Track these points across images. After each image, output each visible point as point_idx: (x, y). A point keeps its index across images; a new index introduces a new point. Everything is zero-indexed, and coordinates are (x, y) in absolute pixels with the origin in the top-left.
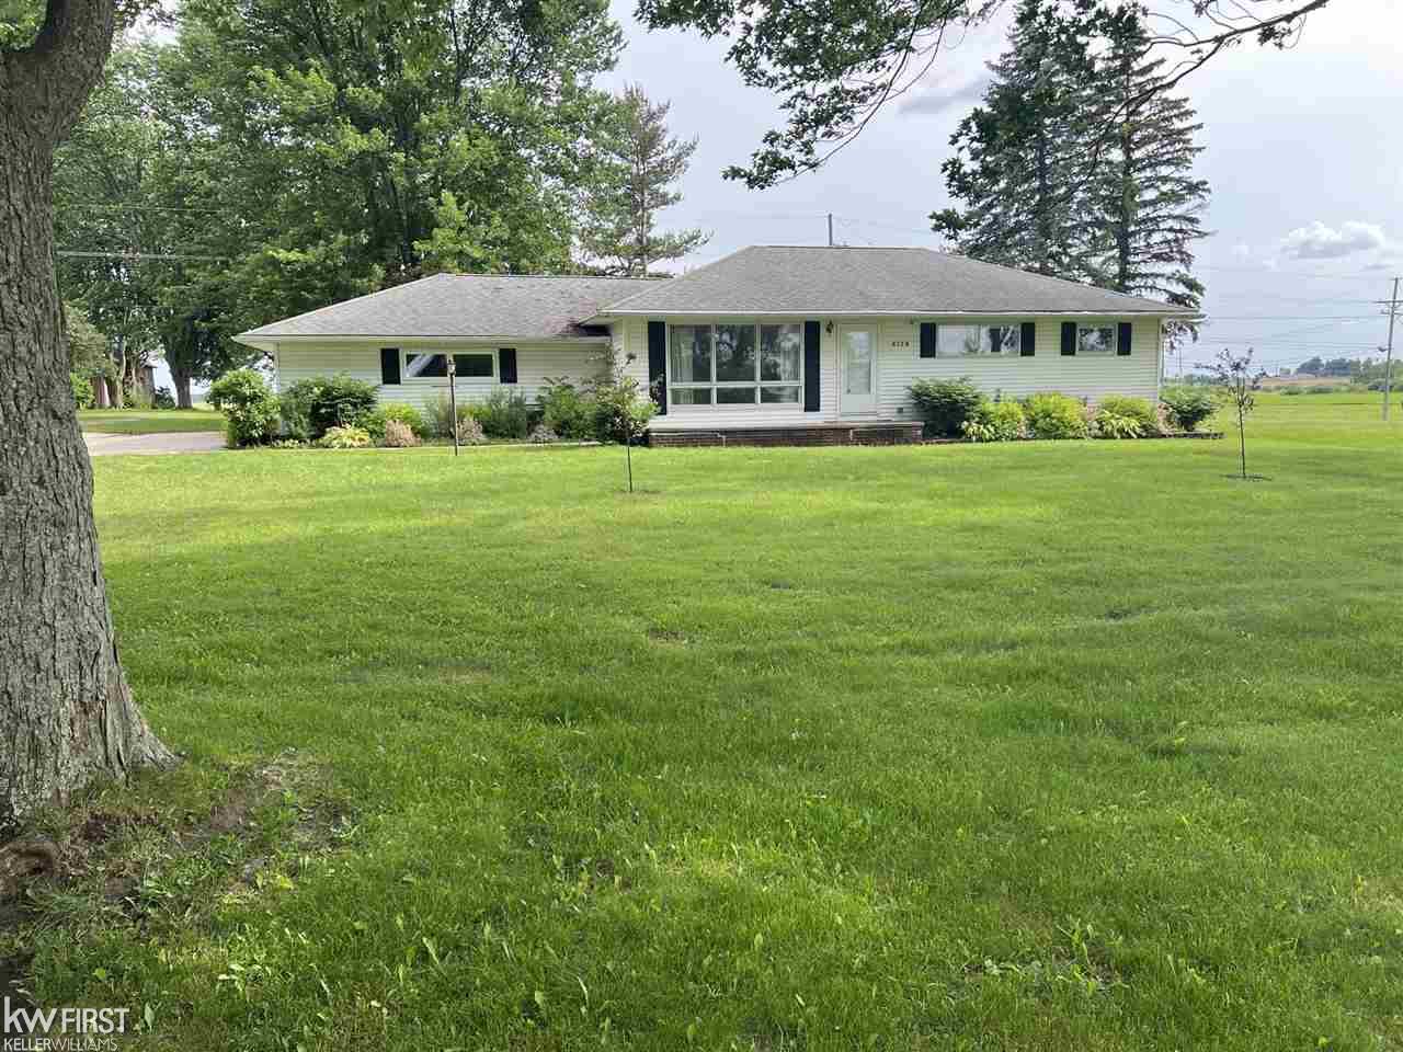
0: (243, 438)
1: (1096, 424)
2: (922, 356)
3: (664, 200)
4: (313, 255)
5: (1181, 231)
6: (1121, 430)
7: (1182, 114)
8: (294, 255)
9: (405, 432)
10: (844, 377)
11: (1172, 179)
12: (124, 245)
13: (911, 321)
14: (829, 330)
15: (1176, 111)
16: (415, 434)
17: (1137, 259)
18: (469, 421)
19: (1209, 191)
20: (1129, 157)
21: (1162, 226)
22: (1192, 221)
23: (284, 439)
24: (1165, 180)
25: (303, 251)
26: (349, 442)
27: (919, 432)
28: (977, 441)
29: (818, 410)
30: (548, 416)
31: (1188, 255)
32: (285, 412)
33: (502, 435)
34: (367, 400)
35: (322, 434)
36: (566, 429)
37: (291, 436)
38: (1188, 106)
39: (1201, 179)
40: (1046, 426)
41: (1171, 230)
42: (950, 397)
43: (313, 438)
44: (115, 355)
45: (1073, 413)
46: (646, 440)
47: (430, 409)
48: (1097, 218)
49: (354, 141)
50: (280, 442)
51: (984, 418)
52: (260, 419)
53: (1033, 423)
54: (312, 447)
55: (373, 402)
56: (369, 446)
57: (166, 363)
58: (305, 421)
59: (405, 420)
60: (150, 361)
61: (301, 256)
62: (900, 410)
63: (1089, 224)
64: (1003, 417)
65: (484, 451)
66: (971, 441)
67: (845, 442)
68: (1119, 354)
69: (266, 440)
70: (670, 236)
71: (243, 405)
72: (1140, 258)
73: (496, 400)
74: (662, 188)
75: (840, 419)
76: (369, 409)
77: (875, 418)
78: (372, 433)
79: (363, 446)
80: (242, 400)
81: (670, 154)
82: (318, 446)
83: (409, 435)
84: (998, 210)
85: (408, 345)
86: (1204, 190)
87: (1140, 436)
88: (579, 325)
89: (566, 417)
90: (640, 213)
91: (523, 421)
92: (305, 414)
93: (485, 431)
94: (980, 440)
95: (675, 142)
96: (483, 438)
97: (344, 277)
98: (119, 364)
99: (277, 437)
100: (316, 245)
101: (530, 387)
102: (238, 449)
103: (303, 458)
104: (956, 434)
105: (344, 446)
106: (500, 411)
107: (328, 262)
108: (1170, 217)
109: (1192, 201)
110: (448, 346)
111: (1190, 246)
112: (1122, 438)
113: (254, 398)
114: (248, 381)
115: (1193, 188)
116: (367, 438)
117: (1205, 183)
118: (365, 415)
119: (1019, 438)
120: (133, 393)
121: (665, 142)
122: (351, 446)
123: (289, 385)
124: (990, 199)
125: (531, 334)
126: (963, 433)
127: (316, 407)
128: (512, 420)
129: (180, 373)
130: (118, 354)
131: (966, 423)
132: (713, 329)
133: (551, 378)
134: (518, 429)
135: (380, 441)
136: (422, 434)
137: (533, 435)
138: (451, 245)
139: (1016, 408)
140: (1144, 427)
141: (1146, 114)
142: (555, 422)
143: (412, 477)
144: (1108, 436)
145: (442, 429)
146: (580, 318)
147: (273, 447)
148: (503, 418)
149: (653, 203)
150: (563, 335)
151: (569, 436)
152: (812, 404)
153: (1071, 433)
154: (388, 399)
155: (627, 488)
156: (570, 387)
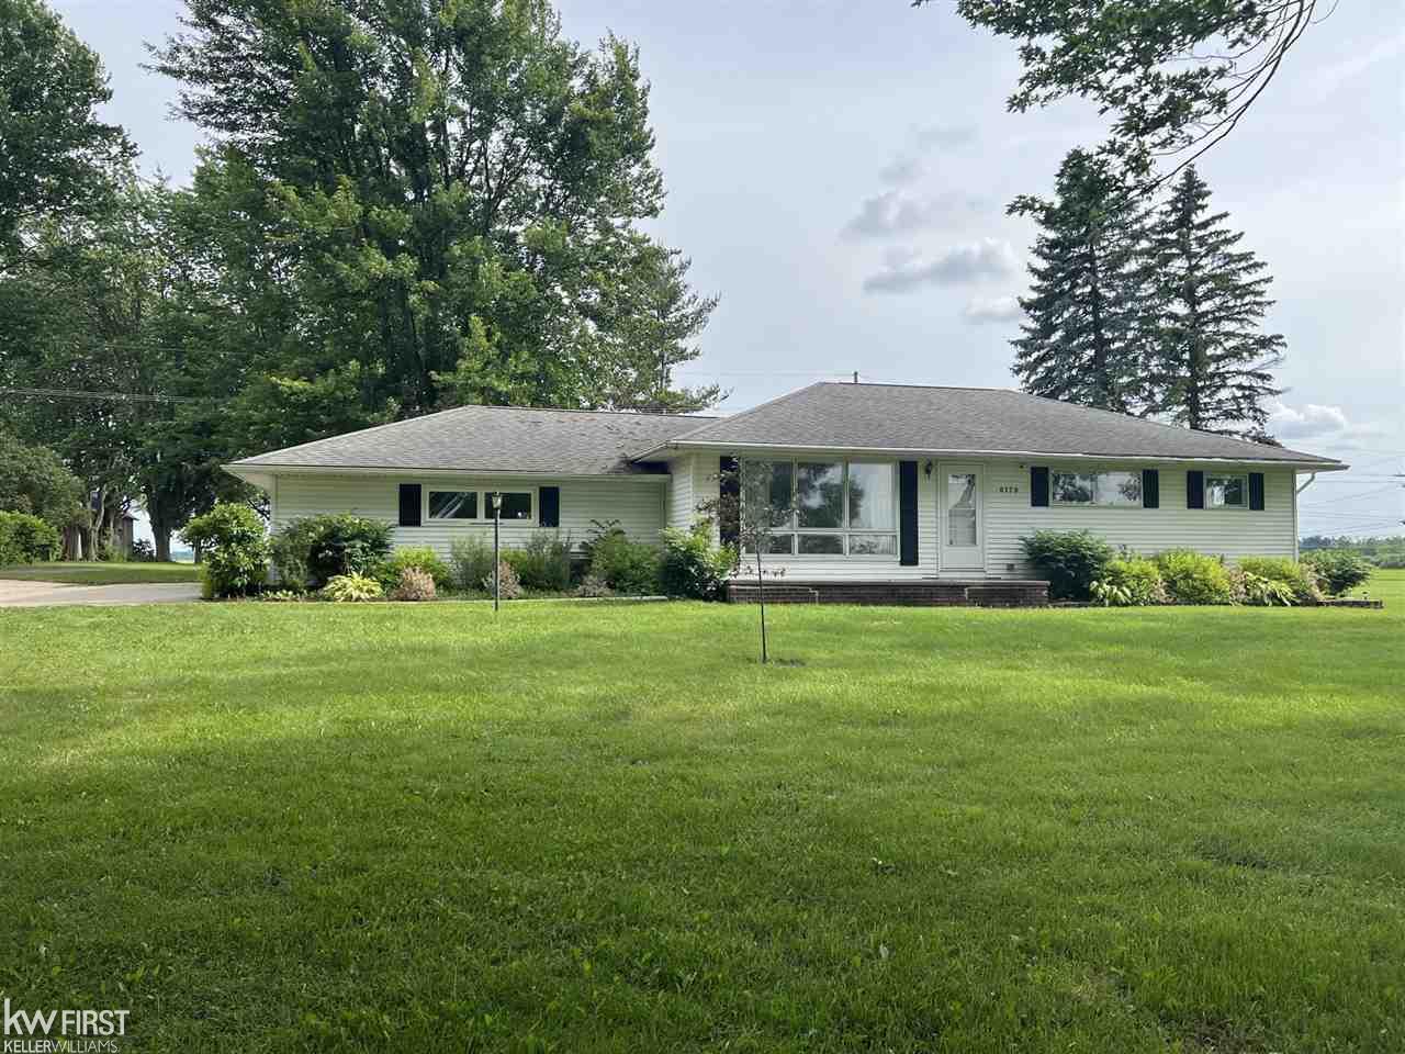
0: (225, 586)
1: (1242, 588)
2: (1033, 505)
3: (682, 356)
4: (319, 386)
5: (1250, 388)
6: (1273, 596)
7: (1251, 266)
8: (298, 385)
9: (425, 582)
10: (945, 527)
11: (1239, 335)
12: (115, 389)
13: (1019, 463)
14: (928, 472)
15: (1243, 264)
16: (437, 586)
17: (1206, 415)
18: (503, 570)
19: (1284, 345)
20: (1193, 310)
21: (1230, 382)
22: (1263, 377)
23: (274, 589)
24: (1229, 335)
25: (311, 381)
26: (356, 594)
27: (1045, 593)
28: (1110, 605)
29: (916, 564)
30: (597, 565)
31: (1263, 413)
32: (277, 555)
33: (542, 588)
34: (378, 545)
35: (324, 583)
36: (622, 582)
37: (284, 586)
38: (1257, 258)
39: (1275, 333)
40: (1187, 589)
41: (1240, 387)
42: (1078, 551)
43: (310, 589)
44: (93, 505)
45: (1216, 574)
46: (722, 594)
47: (456, 556)
48: (1153, 375)
49: (377, 263)
50: (271, 595)
51: (1117, 578)
52: (245, 563)
53: (1171, 585)
54: (309, 599)
55: (387, 546)
56: (381, 600)
57: (147, 515)
58: (303, 567)
59: (427, 568)
60: (131, 513)
61: (307, 385)
62: (1010, 567)
63: (1144, 379)
64: (1138, 577)
65: (525, 605)
66: (1103, 606)
67: (959, 602)
68: (1252, 508)
69: (252, 590)
70: (685, 391)
71: (228, 546)
72: (1211, 414)
73: (537, 545)
74: (681, 343)
75: (942, 575)
76: (381, 554)
77: (982, 575)
78: (384, 583)
79: (373, 599)
80: (225, 540)
81: (690, 310)
82: (316, 599)
83: (431, 586)
84: (1051, 363)
85: (432, 480)
86: (1278, 344)
87: (1294, 604)
88: (632, 462)
89: (619, 566)
90: (660, 367)
91: (565, 571)
92: (302, 559)
93: (522, 583)
94: (1115, 602)
95: (695, 298)
96: (520, 590)
97: (354, 412)
98: (96, 515)
99: (267, 588)
100: (326, 377)
101: (574, 530)
102: (218, 600)
103: (300, 611)
104: (1085, 597)
105: (349, 598)
106: (541, 562)
107: (338, 393)
108: (1239, 373)
109: (1265, 356)
110: (481, 482)
111: (1263, 402)
112: (1274, 604)
113: (243, 539)
114: (236, 518)
115: (1265, 343)
116: (378, 589)
117: (1281, 337)
118: (375, 562)
119: (1158, 603)
120: (109, 545)
121: (685, 298)
122: (358, 599)
123: (286, 524)
124: (1042, 352)
125: (579, 471)
126: (1094, 594)
127: (317, 549)
128: (554, 569)
129: (161, 524)
130: (96, 504)
131: (1095, 583)
132: (796, 466)
133: (601, 521)
134: (560, 581)
135: (393, 594)
136: (446, 586)
137: (580, 588)
138: (478, 379)
139: (1152, 568)
140: (1295, 592)
141: (1209, 267)
142: (606, 572)
143: (451, 638)
144: (1257, 602)
145: (471, 579)
146: (633, 454)
147: (260, 599)
148: (543, 568)
149: (671, 358)
150: (616, 471)
151: (623, 590)
152: (909, 556)
153: (1218, 599)
154: (407, 544)
155: (760, 657)
156: (621, 532)
